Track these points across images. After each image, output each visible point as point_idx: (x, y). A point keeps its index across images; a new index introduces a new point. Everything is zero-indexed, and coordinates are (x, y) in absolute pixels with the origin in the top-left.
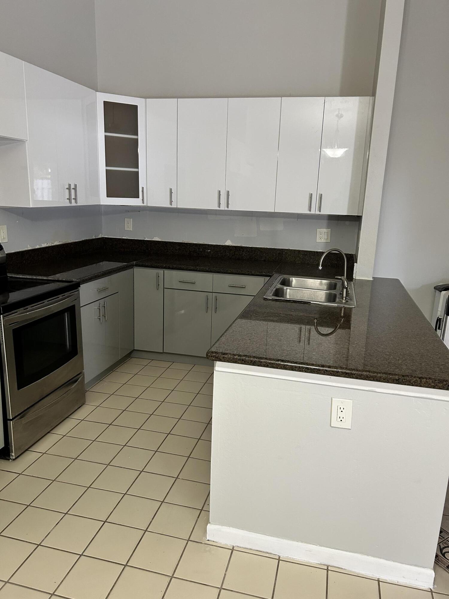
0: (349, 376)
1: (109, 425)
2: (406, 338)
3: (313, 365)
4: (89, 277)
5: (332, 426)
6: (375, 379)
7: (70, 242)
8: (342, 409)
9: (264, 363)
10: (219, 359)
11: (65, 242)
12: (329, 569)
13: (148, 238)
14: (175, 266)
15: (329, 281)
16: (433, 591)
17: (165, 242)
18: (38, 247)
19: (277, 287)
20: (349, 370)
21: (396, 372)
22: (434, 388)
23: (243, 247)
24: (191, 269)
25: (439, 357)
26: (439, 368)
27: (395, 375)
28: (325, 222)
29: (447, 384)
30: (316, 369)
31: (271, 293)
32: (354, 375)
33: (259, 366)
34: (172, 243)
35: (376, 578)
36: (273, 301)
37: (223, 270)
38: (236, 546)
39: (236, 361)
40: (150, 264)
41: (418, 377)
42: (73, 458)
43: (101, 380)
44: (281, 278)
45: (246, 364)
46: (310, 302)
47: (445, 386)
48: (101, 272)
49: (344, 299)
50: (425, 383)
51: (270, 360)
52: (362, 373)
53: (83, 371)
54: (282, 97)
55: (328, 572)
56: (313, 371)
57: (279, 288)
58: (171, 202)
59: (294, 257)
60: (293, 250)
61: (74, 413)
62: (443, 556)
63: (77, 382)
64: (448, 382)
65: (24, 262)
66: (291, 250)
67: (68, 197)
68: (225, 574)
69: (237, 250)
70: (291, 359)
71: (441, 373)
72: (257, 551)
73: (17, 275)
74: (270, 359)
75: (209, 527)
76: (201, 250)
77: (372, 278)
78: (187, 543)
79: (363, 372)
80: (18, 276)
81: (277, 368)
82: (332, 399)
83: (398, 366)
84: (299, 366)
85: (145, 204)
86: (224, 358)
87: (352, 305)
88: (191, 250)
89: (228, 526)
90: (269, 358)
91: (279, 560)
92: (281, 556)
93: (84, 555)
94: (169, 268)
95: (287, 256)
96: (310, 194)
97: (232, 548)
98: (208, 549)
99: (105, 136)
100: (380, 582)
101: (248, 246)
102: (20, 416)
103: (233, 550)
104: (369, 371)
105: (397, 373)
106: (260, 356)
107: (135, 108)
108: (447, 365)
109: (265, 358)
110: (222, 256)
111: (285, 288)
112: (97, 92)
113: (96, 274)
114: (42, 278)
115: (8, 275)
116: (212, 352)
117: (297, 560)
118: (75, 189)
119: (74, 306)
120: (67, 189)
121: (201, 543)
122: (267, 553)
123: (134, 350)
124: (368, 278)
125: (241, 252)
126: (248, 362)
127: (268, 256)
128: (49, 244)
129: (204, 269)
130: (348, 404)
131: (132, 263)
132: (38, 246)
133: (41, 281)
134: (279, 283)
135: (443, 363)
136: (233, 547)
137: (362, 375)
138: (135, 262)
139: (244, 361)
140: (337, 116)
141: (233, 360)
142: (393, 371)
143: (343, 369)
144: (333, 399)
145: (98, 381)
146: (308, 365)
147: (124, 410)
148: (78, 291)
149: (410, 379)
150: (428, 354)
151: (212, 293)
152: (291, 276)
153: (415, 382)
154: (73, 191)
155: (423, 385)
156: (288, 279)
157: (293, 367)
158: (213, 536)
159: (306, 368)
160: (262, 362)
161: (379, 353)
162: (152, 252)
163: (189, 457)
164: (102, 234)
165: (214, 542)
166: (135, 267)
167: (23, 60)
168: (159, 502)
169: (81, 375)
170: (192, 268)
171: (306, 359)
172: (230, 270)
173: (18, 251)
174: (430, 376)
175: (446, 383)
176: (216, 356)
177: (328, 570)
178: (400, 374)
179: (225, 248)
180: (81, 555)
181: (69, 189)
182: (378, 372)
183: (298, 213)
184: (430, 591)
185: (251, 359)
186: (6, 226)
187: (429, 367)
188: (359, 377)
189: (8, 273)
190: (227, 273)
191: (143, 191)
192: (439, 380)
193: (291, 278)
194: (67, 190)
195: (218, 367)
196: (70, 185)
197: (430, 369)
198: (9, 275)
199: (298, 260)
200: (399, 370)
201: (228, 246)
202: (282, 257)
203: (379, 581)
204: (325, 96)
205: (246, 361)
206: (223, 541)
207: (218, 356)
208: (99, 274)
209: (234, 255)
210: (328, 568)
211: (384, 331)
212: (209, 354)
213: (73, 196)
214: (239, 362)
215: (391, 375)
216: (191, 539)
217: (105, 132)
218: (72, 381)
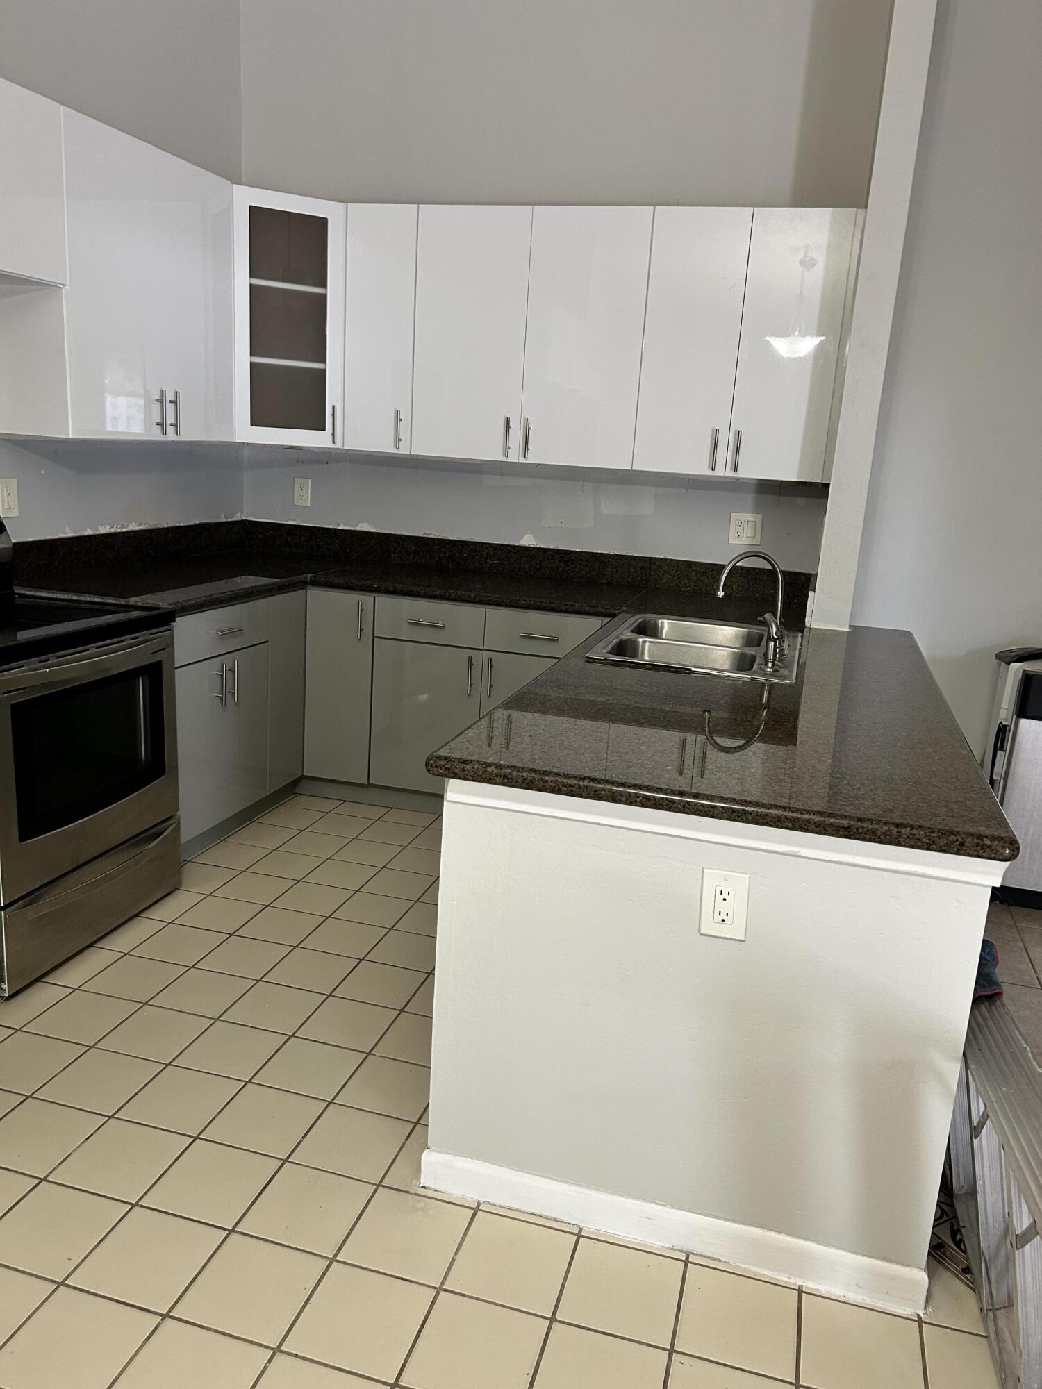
0: (739, 817)
1: (229, 935)
2: (892, 747)
3: (659, 790)
4: (197, 600)
5: (702, 932)
6: (797, 825)
7: (166, 526)
8: (725, 895)
9: (552, 784)
10: (453, 772)
11: (154, 525)
12: (690, 1260)
13: (345, 525)
14: (399, 587)
15: (747, 630)
16: (923, 1320)
17: (384, 535)
18: (89, 532)
19: (624, 637)
20: (740, 804)
21: (846, 812)
22: (928, 849)
23: (561, 550)
24: (435, 595)
25: (955, 787)
26: (947, 808)
27: (843, 817)
28: (750, 498)
29: (957, 840)
30: (666, 799)
31: (604, 648)
32: (749, 815)
33: (540, 791)
34: (400, 536)
35: (794, 1284)
36: (606, 664)
37: (508, 599)
38: (484, 1202)
39: (490, 779)
40: (343, 581)
41: (893, 823)
42: (140, 1003)
43: (222, 839)
44: (636, 619)
45: (513, 786)
46: (690, 670)
47: (952, 846)
48: (227, 592)
49: (770, 665)
50: (908, 837)
51: (565, 778)
52: (767, 811)
53: (178, 813)
54: (654, 206)
55: (686, 1266)
56: (660, 804)
57: (629, 639)
58: (398, 440)
59: (676, 578)
60: (674, 560)
61: (155, 907)
62: (957, 1247)
63: (161, 837)
64: (960, 835)
65: (56, 563)
66: (671, 560)
67: (159, 420)
68: (453, 1260)
69: (548, 558)
70: (613, 778)
71: (950, 818)
72: (532, 1214)
73: (35, 592)
74: (566, 776)
75: (426, 1156)
76: (465, 555)
77: (848, 627)
78: (375, 1191)
79: (771, 808)
80: (38, 594)
81: (581, 796)
82: (703, 871)
83: (854, 799)
84: (629, 792)
85: (338, 445)
86: (463, 770)
87: (784, 677)
88: (442, 555)
89: (469, 1158)
90: (564, 774)
91: (579, 1235)
92: (584, 1229)
93: (142, 1206)
94: (387, 592)
95: (660, 574)
96: (713, 430)
97: (475, 1206)
98: (422, 1204)
99: (251, 285)
100: (804, 1294)
101: (571, 549)
102: (23, 901)
103: (476, 1210)
104: (784, 808)
105: (846, 814)
106: (545, 769)
107: (321, 223)
108: (968, 803)
109: (556, 774)
110: (513, 571)
111: (641, 640)
112: (235, 185)
113: (214, 596)
114: (92, 600)
115: (15, 591)
116: (439, 758)
117: (621, 1237)
118: (176, 402)
119: (158, 665)
120: (157, 400)
121: (408, 1192)
122: (555, 1220)
123: (303, 777)
124: (838, 627)
125: (557, 561)
126: (517, 782)
127: (617, 572)
128: (115, 526)
129: (466, 595)
130: (739, 884)
131: (302, 577)
132: (88, 530)
133: (89, 606)
134: (632, 628)
135: (959, 799)
136: (479, 1204)
137: (767, 815)
138: (310, 575)
139: (508, 779)
140: (802, 262)
141: (483, 777)
142: (840, 810)
143: (725, 801)
144: (705, 870)
145: (215, 841)
146: (648, 790)
147: (267, 906)
148: (170, 630)
149: (876, 826)
150: (932, 780)
151: (482, 652)
152: (662, 616)
153: (886, 835)
154: (170, 408)
155: (904, 841)
156: (653, 622)
157: (616, 794)
158: (435, 1179)
159: (643, 797)
160: (547, 781)
161: (818, 773)
162: (354, 558)
163: (402, 1011)
164: (242, 513)
165: (436, 1191)
166: (309, 587)
167: (61, 104)
168: (323, 1102)
169: (171, 822)
170: (438, 592)
171: (647, 778)
172: (524, 601)
173: (43, 538)
174: (920, 822)
175: (955, 838)
176: (446, 766)
177: (686, 1262)
178: (854, 815)
179: (519, 551)
180: (133, 1206)
181: (162, 401)
182: (803, 810)
183: (688, 475)
184: (916, 1319)
185: (524, 774)
186: (15, 480)
187: (926, 805)
188: (762, 820)
189: (15, 587)
190: (516, 607)
191: (334, 415)
192: (940, 831)
193: (660, 621)
194: (158, 405)
195: (452, 791)
196: (163, 393)
197: (927, 810)
198: (18, 590)
199: (685, 584)
200: (855, 807)
201: (527, 548)
202: (650, 576)
203: (800, 1291)
204: (754, 205)
205: (512, 779)
206: (455, 1191)
207: (451, 766)
208: (220, 595)
209: (540, 568)
210: (687, 1258)
211: (843, 733)
212: (431, 762)
213: (170, 419)
214: (496, 781)
215: (833, 817)
216: (386, 1182)
217: (251, 276)
218: (151, 834)
